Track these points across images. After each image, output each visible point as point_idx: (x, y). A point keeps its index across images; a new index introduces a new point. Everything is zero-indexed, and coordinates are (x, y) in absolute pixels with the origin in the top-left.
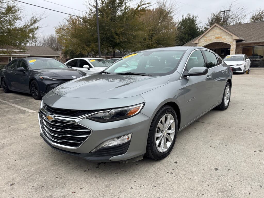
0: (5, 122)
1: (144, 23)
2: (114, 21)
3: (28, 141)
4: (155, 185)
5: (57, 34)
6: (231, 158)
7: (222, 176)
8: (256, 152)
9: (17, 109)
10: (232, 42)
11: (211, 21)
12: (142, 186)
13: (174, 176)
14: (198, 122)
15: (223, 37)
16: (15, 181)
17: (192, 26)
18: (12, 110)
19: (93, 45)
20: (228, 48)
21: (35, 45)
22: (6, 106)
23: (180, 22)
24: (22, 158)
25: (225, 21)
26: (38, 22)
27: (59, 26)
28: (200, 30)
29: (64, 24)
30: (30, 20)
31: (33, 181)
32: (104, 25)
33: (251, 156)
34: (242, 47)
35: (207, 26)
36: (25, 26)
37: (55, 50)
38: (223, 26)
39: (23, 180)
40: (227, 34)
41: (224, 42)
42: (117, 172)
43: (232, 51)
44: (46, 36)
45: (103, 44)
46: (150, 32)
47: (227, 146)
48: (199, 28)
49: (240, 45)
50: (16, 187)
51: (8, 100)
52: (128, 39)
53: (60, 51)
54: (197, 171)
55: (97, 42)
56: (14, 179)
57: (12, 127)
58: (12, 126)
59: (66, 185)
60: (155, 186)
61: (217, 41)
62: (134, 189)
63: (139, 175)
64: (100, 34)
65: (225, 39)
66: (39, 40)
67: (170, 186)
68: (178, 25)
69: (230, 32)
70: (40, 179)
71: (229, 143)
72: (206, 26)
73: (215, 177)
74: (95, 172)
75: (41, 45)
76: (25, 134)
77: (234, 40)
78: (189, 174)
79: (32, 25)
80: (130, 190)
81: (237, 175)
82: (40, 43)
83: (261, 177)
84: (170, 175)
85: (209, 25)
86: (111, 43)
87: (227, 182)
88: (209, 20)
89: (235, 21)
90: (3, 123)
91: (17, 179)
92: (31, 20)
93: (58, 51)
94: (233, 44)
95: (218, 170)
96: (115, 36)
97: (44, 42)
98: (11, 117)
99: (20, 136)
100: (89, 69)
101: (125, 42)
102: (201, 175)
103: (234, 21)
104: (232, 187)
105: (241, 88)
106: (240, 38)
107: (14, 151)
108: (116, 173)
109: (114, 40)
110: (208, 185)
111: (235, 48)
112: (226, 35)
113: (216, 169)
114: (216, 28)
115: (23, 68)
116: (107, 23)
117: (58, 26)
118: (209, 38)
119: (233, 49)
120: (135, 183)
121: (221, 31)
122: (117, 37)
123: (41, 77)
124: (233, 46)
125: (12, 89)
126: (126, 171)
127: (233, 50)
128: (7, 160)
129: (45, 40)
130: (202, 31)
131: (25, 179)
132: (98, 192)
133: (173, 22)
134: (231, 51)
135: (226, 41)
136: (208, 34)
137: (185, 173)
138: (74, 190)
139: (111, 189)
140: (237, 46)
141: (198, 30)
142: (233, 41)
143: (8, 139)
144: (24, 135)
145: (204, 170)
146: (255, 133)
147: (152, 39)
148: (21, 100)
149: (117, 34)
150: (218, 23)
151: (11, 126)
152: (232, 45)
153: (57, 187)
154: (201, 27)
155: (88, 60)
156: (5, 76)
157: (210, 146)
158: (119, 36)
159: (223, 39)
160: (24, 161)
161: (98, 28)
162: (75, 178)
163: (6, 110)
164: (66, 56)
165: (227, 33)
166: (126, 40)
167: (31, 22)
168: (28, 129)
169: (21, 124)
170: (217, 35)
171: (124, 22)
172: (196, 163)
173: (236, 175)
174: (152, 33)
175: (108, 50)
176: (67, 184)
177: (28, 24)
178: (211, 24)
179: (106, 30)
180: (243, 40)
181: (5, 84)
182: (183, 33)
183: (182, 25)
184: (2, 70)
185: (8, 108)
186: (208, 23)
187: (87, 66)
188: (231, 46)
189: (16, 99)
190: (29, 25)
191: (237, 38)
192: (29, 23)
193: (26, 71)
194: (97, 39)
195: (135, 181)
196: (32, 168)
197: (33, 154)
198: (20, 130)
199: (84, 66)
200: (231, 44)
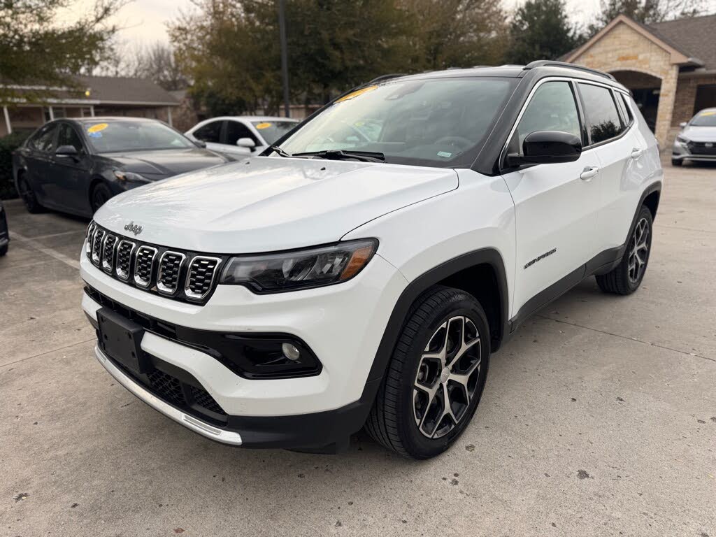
0: (20, 304)
1: (413, 15)
2: (328, 9)
3: (74, 363)
4: (405, 519)
5: (174, 41)
6: (628, 439)
7: (595, 498)
8: (704, 422)
9: (57, 263)
10: (668, 71)
11: (608, 7)
12: (370, 518)
13: (461, 492)
14: (546, 318)
15: (641, 57)
16: (29, 486)
17: (553, 21)
18: (42, 268)
19: (269, 75)
20: (652, 90)
21: (115, 73)
22: (27, 254)
23: (520, 9)
24: (54, 417)
25: (652, 7)
26: (116, 13)
27: (178, 19)
28: (575, 33)
29: (191, 13)
30: (93, 8)
31: (76, 488)
32: (299, 19)
33: (688, 435)
34: (695, 85)
35: (597, 22)
36: (80, 25)
37: (169, 89)
38: (643, 22)
39: (50, 483)
40: (654, 46)
41: (644, 71)
42: (303, 472)
43: (666, 98)
44: (144, 48)
45: (296, 75)
46: (430, 38)
47: (621, 400)
48: (574, 27)
49: (688, 80)
50: (29, 503)
51: (35, 236)
52: (366, 61)
53: (182, 89)
54: (527, 478)
55: (279, 68)
56: (27, 481)
57: (37, 318)
58: (39, 316)
59: (161, 506)
60: (405, 522)
61: (623, 68)
62: (345, 527)
63: (364, 482)
64: (289, 44)
65: (645, 61)
66: (126, 58)
67: (446, 522)
68: (513, 17)
69: (663, 40)
70: (96, 482)
71: (629, 392)
72: (595, 22)
73: (577, 499)
74: (245, 468)
75: (129, 71)
76: (68, 342)
77: (673, 64)
78: (503, 485)
79: (98, 20)
80: (333, 530)
81: (641, 495)
82: (128, 66)
83: (709, 505)
84: (450, 486)
85: (602, 20)
86: (318, 70)
87: (609, 517)
88: (604, 3)
89: (679, 7)
90: (14, 307)
91: (36, 482)
92: (96, 7)
93: (176, 89)
94: (669, 77)
95: (587, 476)
96: (330, 50)
97: (140, 64)
98: (38, 288)
99: (55, 349)
100: (253, 149)
101: (358, 68)
102: (536, 491)
103: (677, 6)
104: (621, 533)
105: (682, 212)
106: (690, 59)
107: (36, 394)
108: (300, 476)
109: (326, 62)
110: (554, 525)
111: (674, 90)
112: (651, 52)
113: (583, 474)
114: (621, 28)
115: (72, 147)
116: (309, 13)
117: (175, 20)
118: (601, 58)
119: (669, 92)
120: (349, 507)
121: (635, 38)
122: (337, 53)
123: (120, 174)
124: (668, 82)
125: (47, 203)
126: (327, 470)
127: (666, 95)
128: (15, 420)
129: (142, 58)
130: (581, 36)
131: (55, 482)
132: (245, 531)
133: (500, 11)
134: (661, 99)
135: (649, 67)
136: (597, 44)
137: (493, 482)
138: (182, 521)
139: (281, 523)
140: (680, 81)
141: (570, 34)
142: (671, 67)
143: (24, 356)
144: (66, 345)
145: (546, 475)
146: (707, 360)
147: (435, 59)
148: (70, 235)
149: (336, 46)
150: (629, 14)
151: (37, 316)
152: (666, 79)
153: (136, 511)
154: (579, 26)
155: (253, 123)
156: (26, 168)
157: (574, 400)
158: (342, 52)
159: (640, 62)
160: (58, 424)
161: (283, 29)
162: (187, 483)
163: (27, 265)
164: (196, 106)
165: (653, 43)
166: (361, 62)
167: (98, 13)
168: (77, 327)
169: (62, 312)
170: (624, 49)
171: (358, 13)
172: (525, 452)
173: (638, 496)
174: (437, 41)
175: (310, 92)
176: (166, 501)
177: (87, 20)
178: (610, 16)
179: (306, 33)
180: (699, 66)
181: (29, 189)
182: (524, 41)
183: (524, 17)
184: (19, 149)
185: (34, 260)
186: (599, 11)
187: (249, 141)
188: (663, 82)
189: (56, 232)
190: (92, 22)
191: (683, 60)
192: (90, 14)
193: (80, 158)
194: (280, 60)
195: (350, 501)
196: (76, 449)
197: (84, 404)
198: (56, 328)
199: (242, 141)
200: (663, 78)
